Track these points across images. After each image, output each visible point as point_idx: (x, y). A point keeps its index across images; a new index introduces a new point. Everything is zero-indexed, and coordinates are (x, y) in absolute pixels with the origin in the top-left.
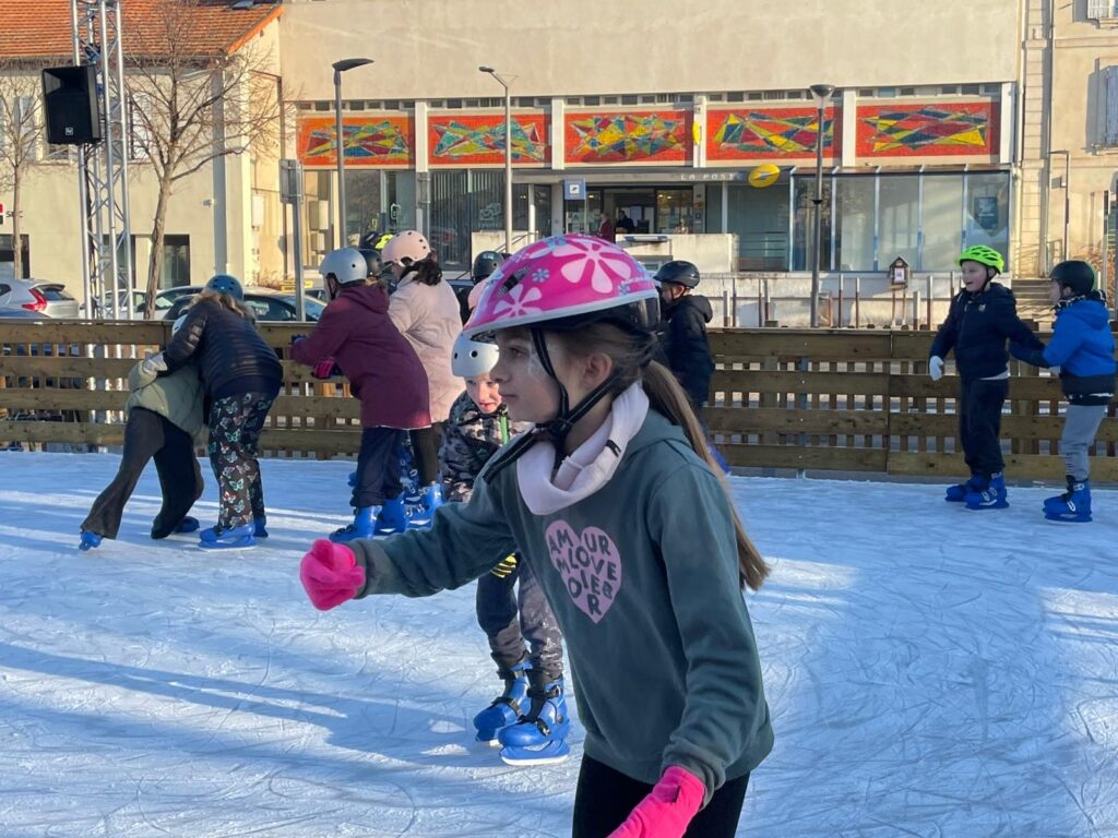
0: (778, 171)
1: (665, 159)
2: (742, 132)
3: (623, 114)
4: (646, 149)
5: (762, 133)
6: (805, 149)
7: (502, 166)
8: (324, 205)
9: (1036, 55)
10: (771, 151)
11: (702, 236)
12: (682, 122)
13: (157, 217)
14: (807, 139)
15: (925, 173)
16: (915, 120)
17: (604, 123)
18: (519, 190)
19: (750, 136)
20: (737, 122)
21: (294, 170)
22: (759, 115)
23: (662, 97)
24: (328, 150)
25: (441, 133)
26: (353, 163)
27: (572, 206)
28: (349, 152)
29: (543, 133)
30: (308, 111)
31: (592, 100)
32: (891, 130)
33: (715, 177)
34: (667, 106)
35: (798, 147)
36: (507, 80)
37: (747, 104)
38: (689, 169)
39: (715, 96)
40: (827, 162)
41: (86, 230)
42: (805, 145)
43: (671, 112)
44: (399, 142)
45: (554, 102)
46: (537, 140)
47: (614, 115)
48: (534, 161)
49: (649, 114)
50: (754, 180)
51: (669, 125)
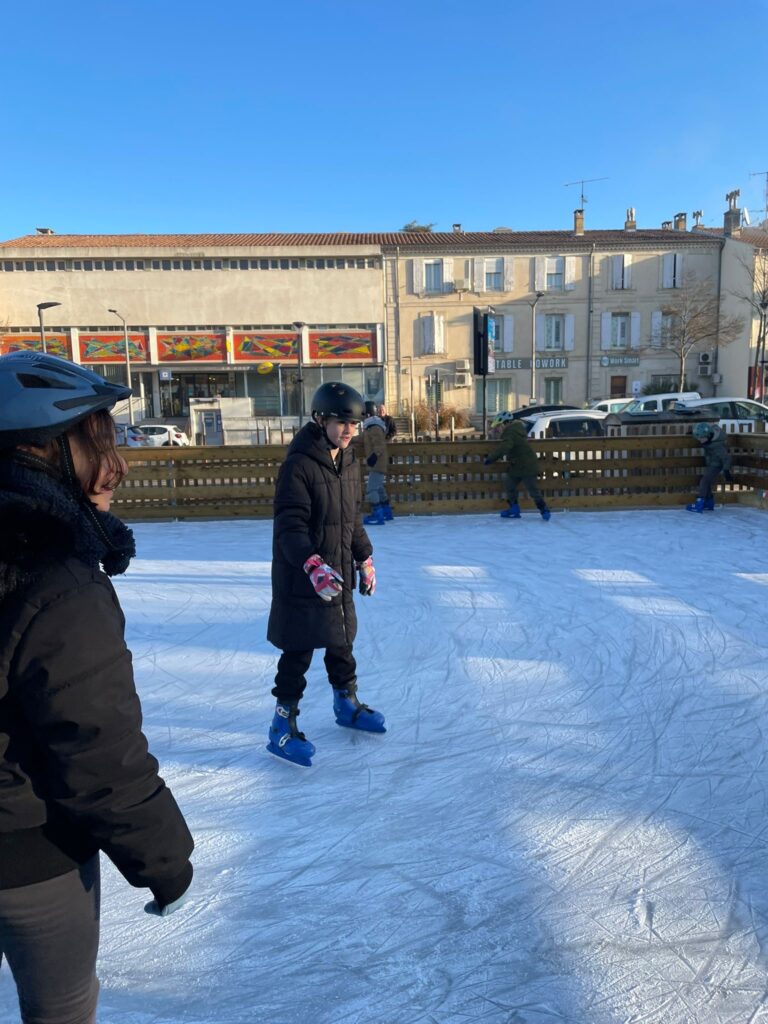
0: (272, 365)
1: (212, 359)
2: (252, 346)
3: (188, 336)
4: (202, 354)
5: (262, 347)
7: (124, 362)
9: (391, 311)
10: (268, 355)
11: (235, 399)
12: (220, 340)
14: (285, 350)
15: (345, 367)
16: (337, 341)
17: (178, 340)
18: (135, 376)
19: (256, 348)
20: (249, 340)
22: (260, 337)
23: (209, 327)
25: (87, 345)
27: (163, 383)
29: (145, 345)
30: (7, 333)
31: (171, 328)
32: (326, 346)
33: (240, 369)
34: (210, 332)
35: (281, 354)
36: (124, 317)
37: (253, 332)
38: (226, 364)
39: (236, 327)
40: (295, 361)
42: (284, 353)
43: (214, 335)
44: (62, 349)
45: (150, 329)
46: (142, 349)
47: (183, 336)
48: (140, 360)
49: (202, 336)
50: (260, 370)
51: (213, 342)
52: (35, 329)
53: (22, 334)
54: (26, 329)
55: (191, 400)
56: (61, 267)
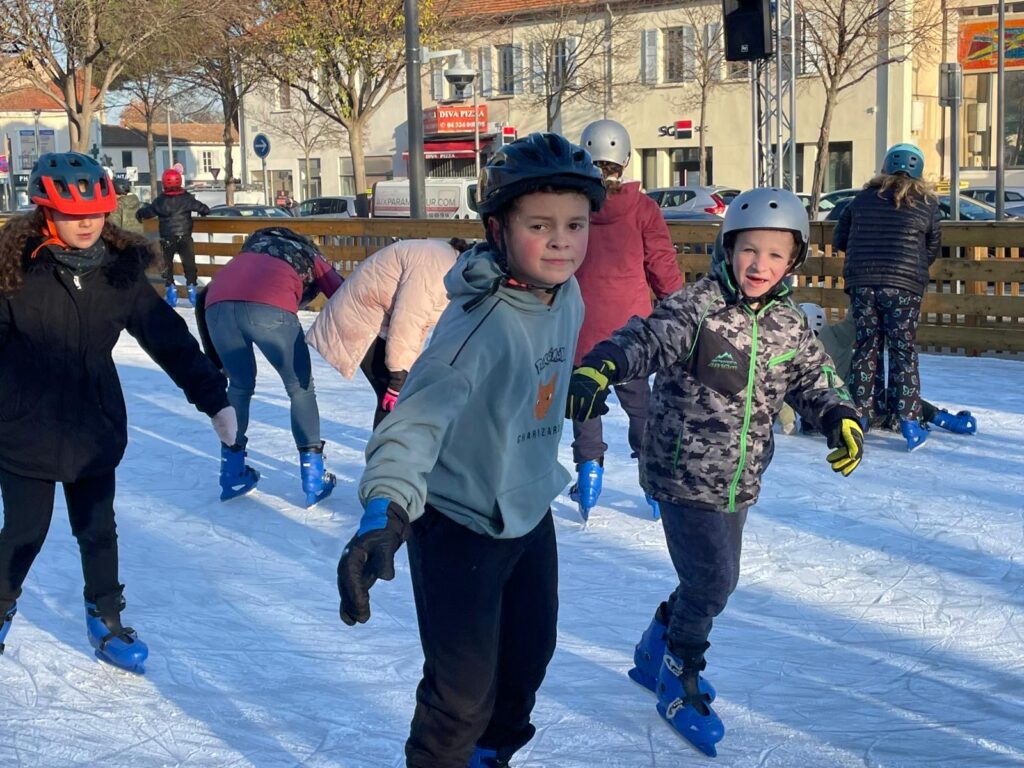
8: (983, 107)
13: (823, 126)
21: (954, 73)
24: (989, 53)
26: (1013, 65)
28: (1009, 54)
30: (971, 17)
41: (757, 139)
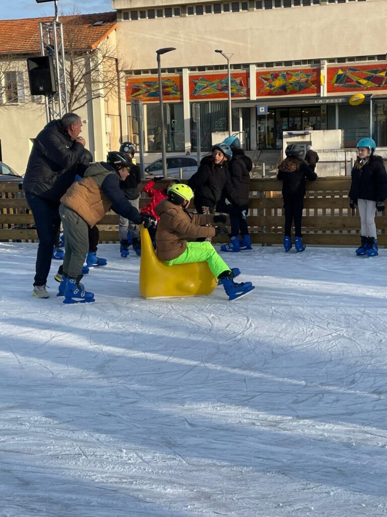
0: (364, 97)
1: (306, 93)
2: (345, 78)
3: (285, 71)
4: (297, 88)
5: (355, 78)
6: (377, 85)
7: (227, 99)
10: (360, 87)
11: (326, 131)
12: (315, 74)
14: (378, 80)
17: (276, 76)
18: (235, 110)
19: (349, 80)
20: (342, 73)
22: (353, 69)
23: (305, 62)
24: (141, 94)
25: (196, 84)
26: (153, 100)
27: (260, 118)
28: (151, 95)
29: (246, 82)
30: (131, 75)
31: (269, 64)
33: (332, 101)
34: (307, 66)
35: (373, 84)
36: (228, 56)
37: (348, 64)
38: (319, 97)
39: (331, 60)
42: (377, 84)
43: (309, 69)
44: (175, 89)
45: (251, 66)
46: (242, 86)
47: (280, 72)
48: (241, 96)
49: (298, 71)
50: (352, 102)
51: (308, 76)
52: (154, 71)
53: (143, 75)
54: (146, 71)
55: (285, 133)
56: (177, 14)
